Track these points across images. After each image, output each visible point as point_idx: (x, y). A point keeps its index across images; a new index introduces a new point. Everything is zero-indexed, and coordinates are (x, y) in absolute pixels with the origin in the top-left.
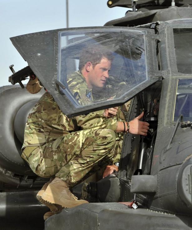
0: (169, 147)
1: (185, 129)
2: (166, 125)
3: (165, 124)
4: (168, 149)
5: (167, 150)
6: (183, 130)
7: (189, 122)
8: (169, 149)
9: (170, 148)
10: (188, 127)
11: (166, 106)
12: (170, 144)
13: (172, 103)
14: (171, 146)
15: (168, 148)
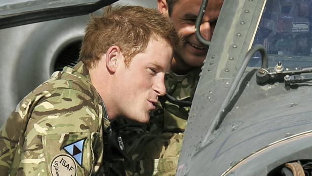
0: (208, 139)
1: (267, 87)
2: (221, 76)
3: (218, 73)
4: (203, 145)
5: (201, 149)
6: (262, 90)
7: (278, 69)
8: (206, 146)
9: (209, 142)
10: (277, 84)
11: (232, 21)
12: (212, 132)
13: (252, 12)
14: (213, 138)
15: (205, 141)
